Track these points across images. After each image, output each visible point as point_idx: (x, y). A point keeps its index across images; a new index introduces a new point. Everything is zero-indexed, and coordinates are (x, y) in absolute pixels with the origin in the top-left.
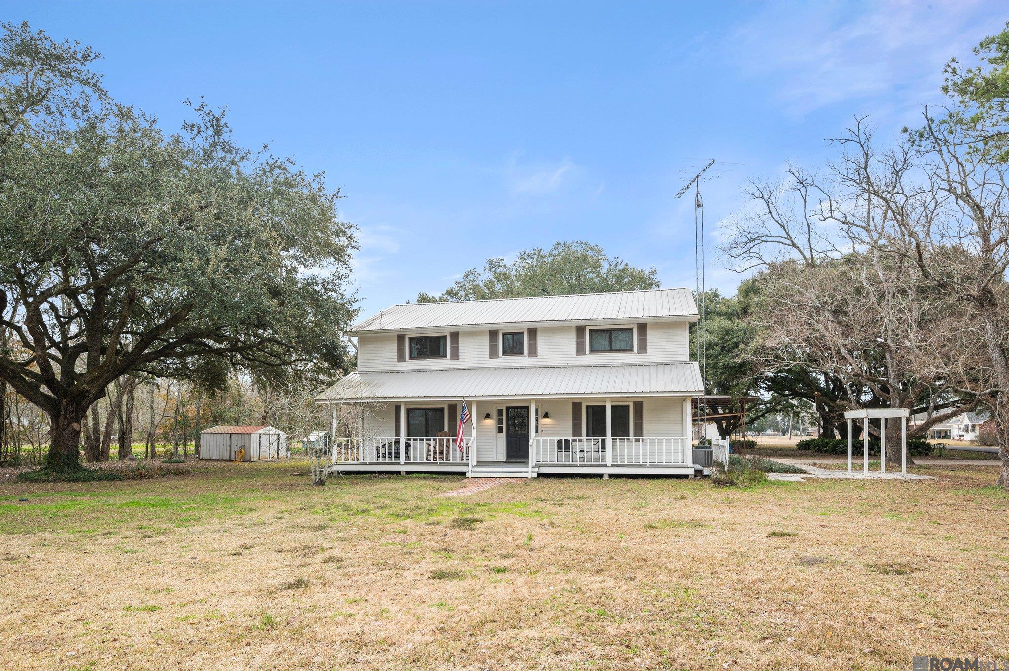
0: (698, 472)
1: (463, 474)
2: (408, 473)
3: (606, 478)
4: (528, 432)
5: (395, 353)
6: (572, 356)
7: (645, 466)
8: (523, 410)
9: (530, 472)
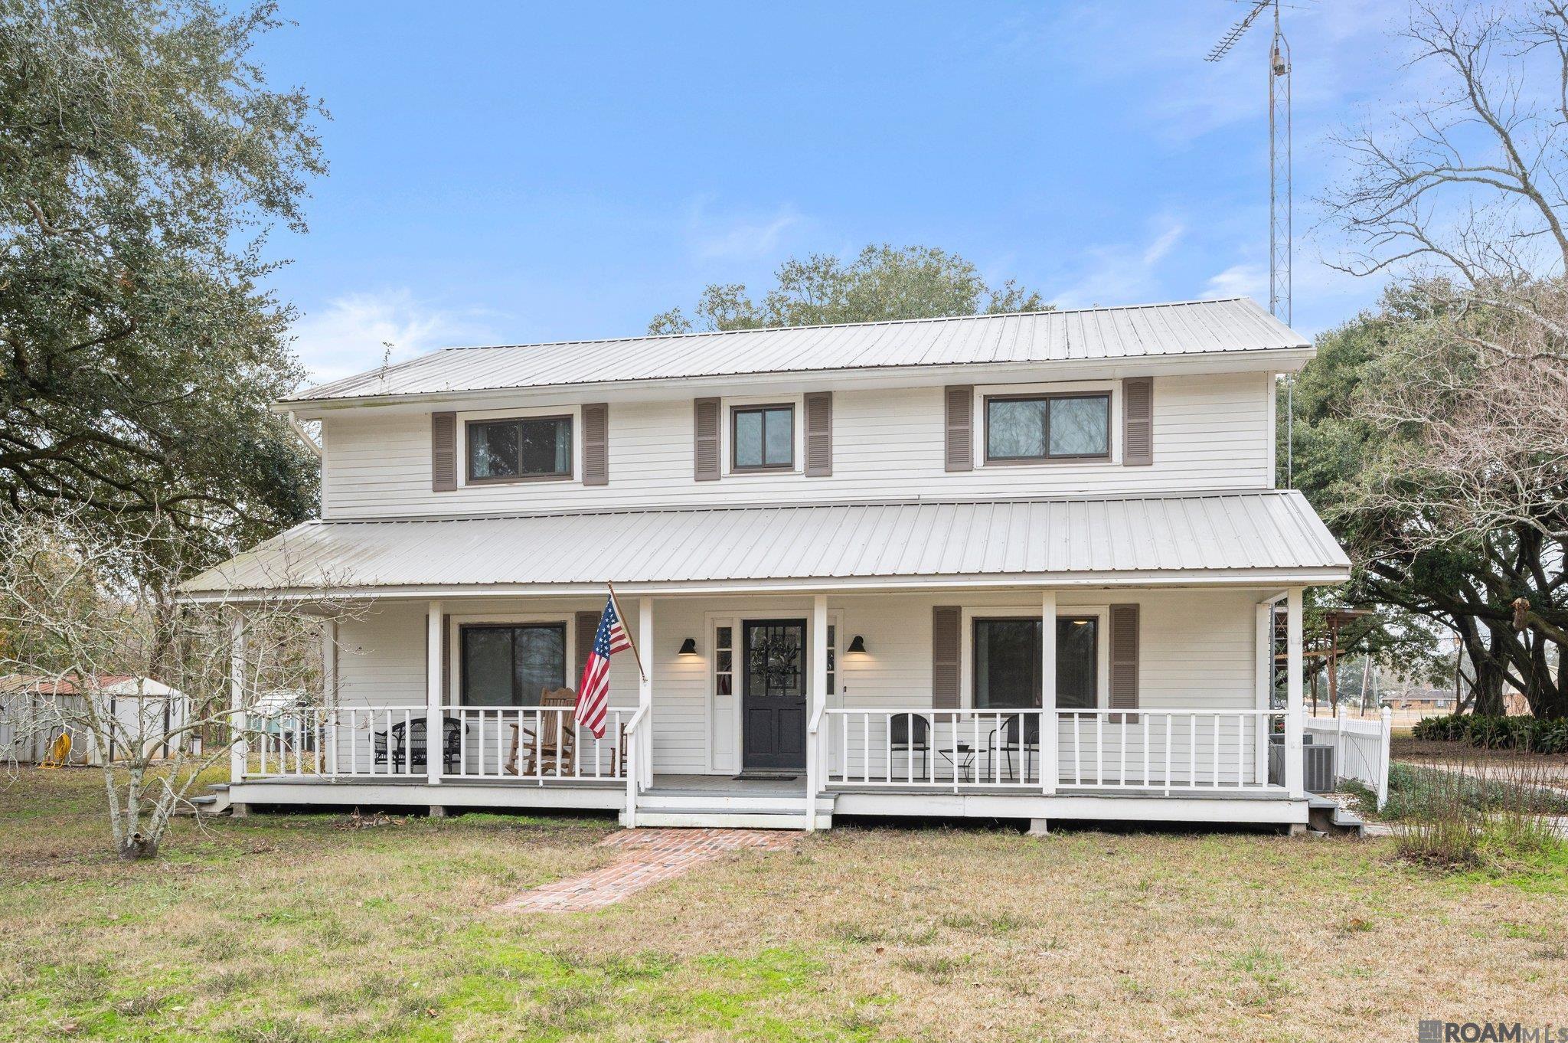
0: (1321, 816)
1: (612, 814)
2: (452, 811)
3: (1038, 830)
4: (804, 692)
5: (426, 468)
6: (932, 473)
7: (1159, 797)
8: (791, 630)
9: (811, 812)
